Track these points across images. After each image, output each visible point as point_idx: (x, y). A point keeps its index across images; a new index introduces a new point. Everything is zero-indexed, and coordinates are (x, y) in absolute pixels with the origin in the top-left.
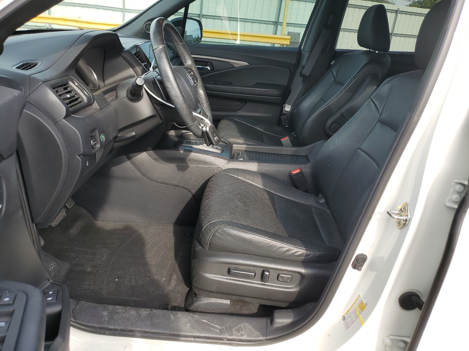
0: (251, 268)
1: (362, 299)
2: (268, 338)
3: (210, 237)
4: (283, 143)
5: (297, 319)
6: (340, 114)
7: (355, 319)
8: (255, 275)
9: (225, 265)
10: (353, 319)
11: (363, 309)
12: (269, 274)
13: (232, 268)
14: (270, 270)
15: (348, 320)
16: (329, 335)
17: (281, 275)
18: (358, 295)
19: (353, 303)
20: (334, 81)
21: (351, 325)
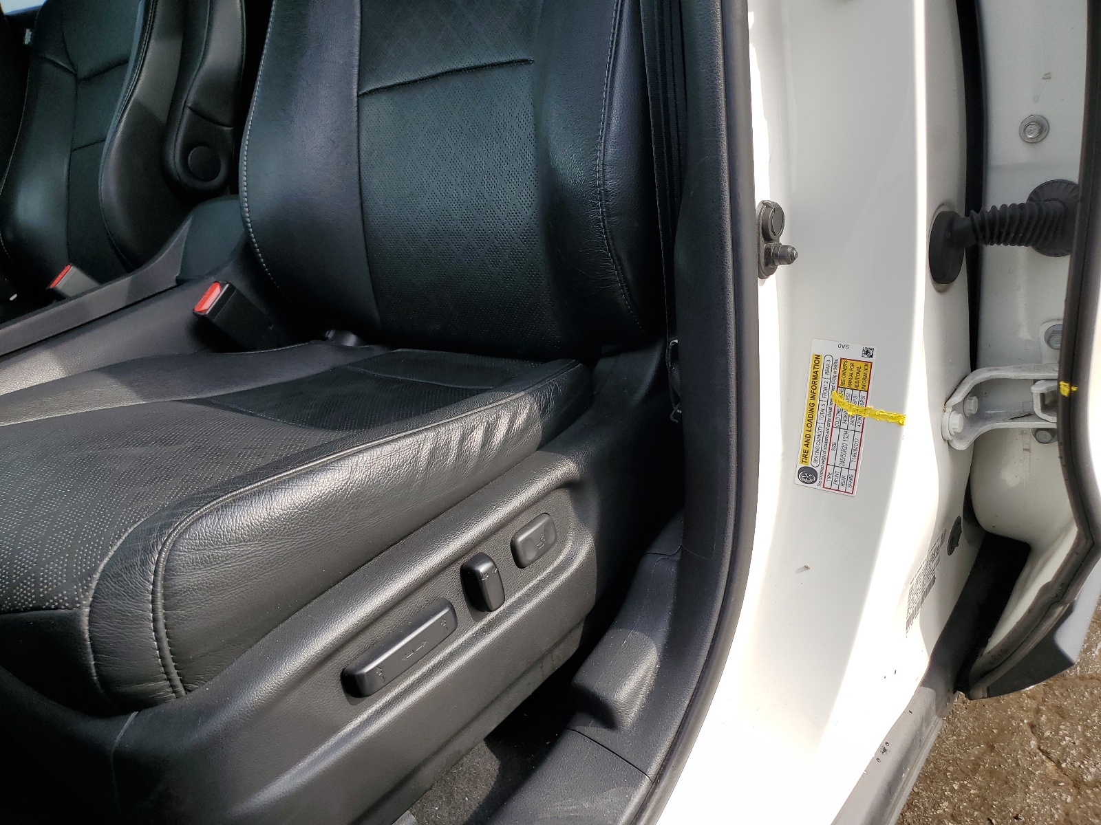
0: (420, 599)
1: (839, 354)
2: (652, 771)
3: (155, 620)
4: (69, 292)
5: (663, 629)
6: (188, 112)
7: (858, 435)
8: (452, 609)
9: (319, 675)
10: (849, 443)
11: (867, 377)
12: (494, 564)
13: (358, 661)
14: (481, 549)
15: (831, 462)
16: (807, 568)
17: (521, 539)
18: (812, 359)
19: (807, 400)
20: (78, 81)
21: (853, 466)
